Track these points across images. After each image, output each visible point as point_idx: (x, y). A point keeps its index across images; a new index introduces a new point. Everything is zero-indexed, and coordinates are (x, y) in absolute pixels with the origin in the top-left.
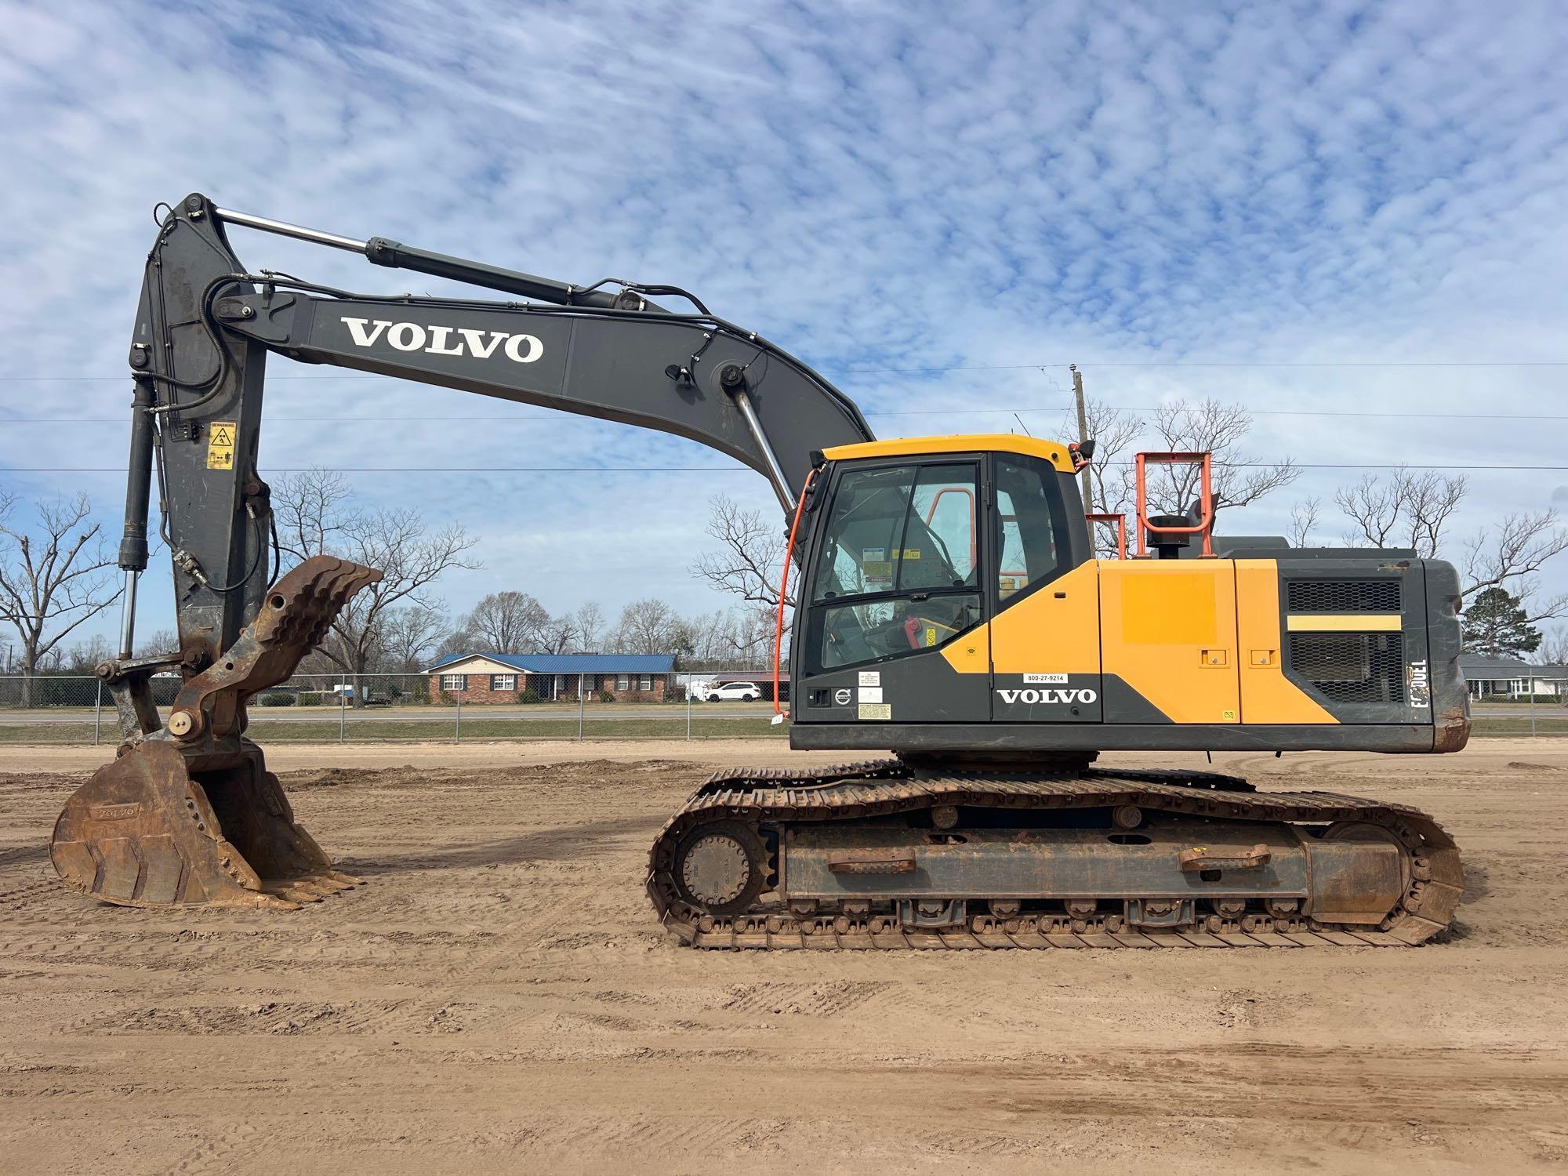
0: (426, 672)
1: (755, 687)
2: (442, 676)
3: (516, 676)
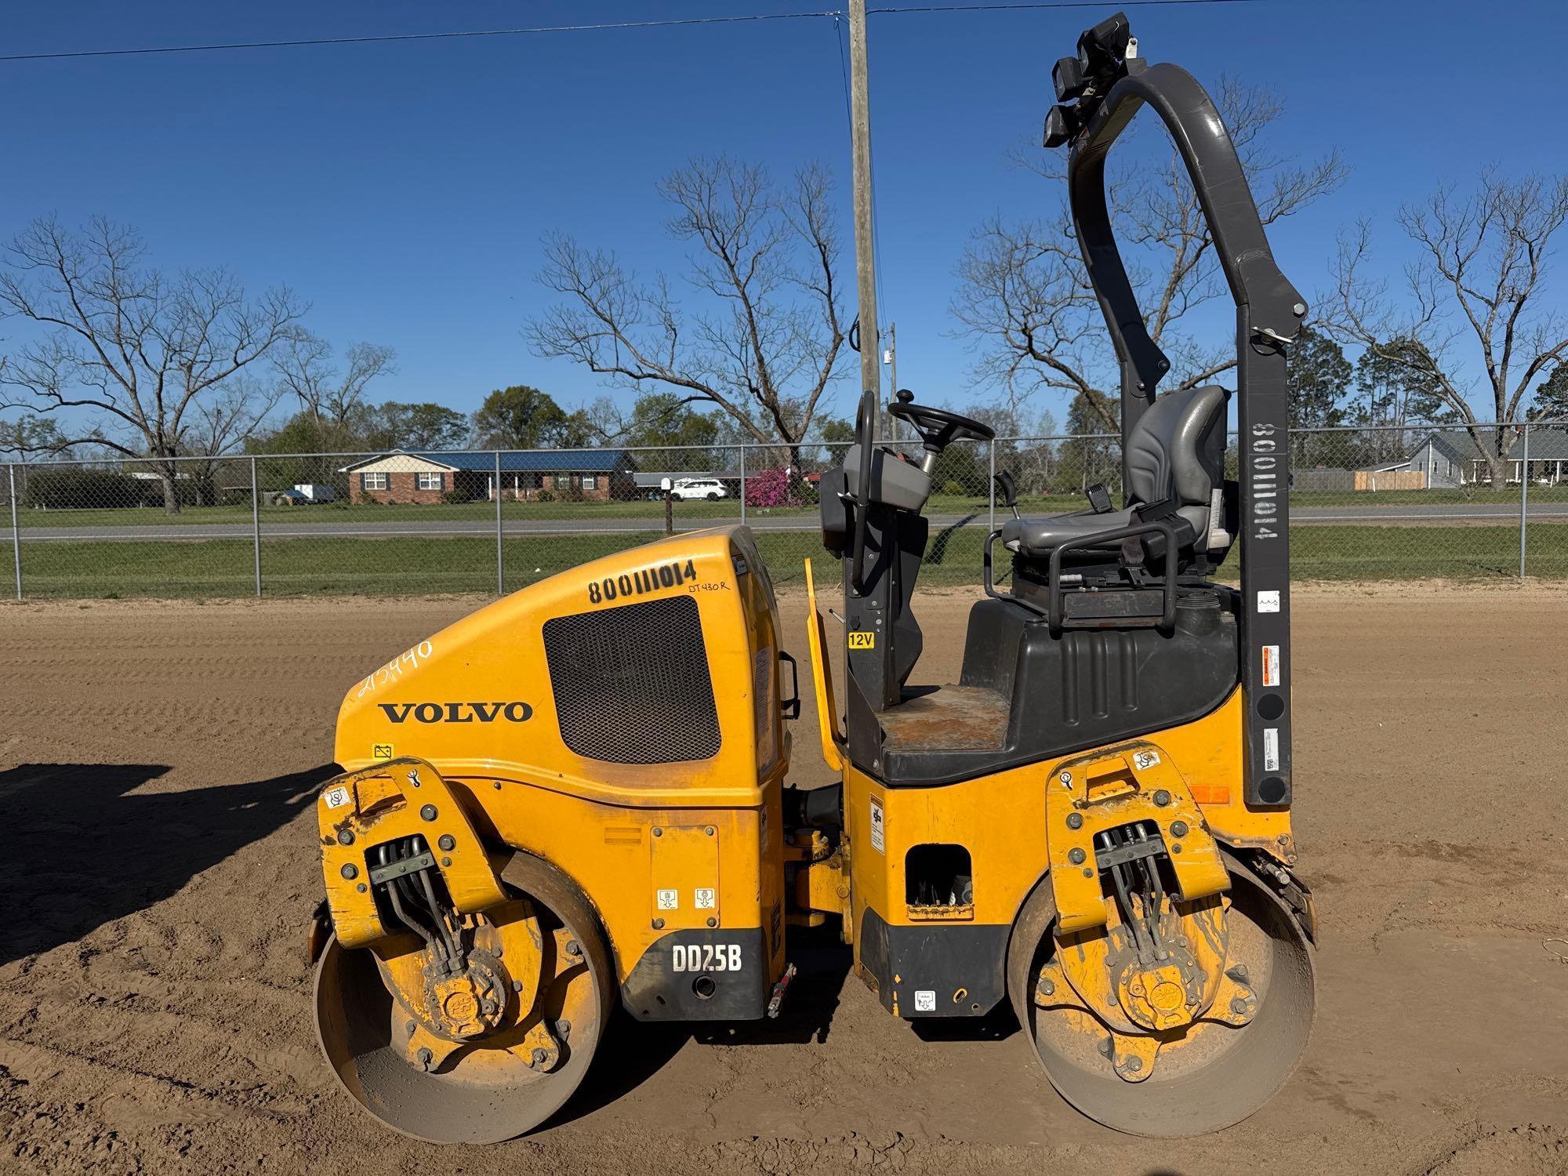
0: (344, 470)
1: (720, 485)
2: (362, 474)
3: (442, 475)
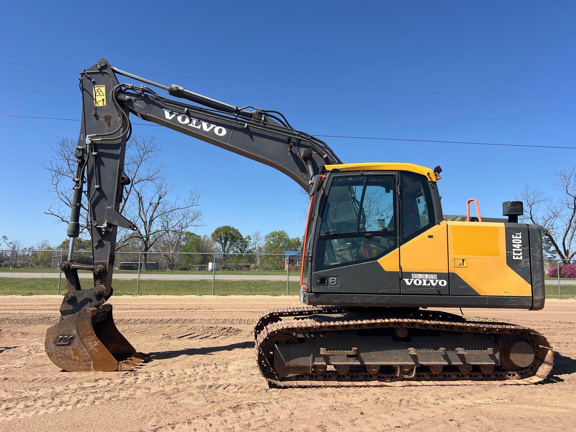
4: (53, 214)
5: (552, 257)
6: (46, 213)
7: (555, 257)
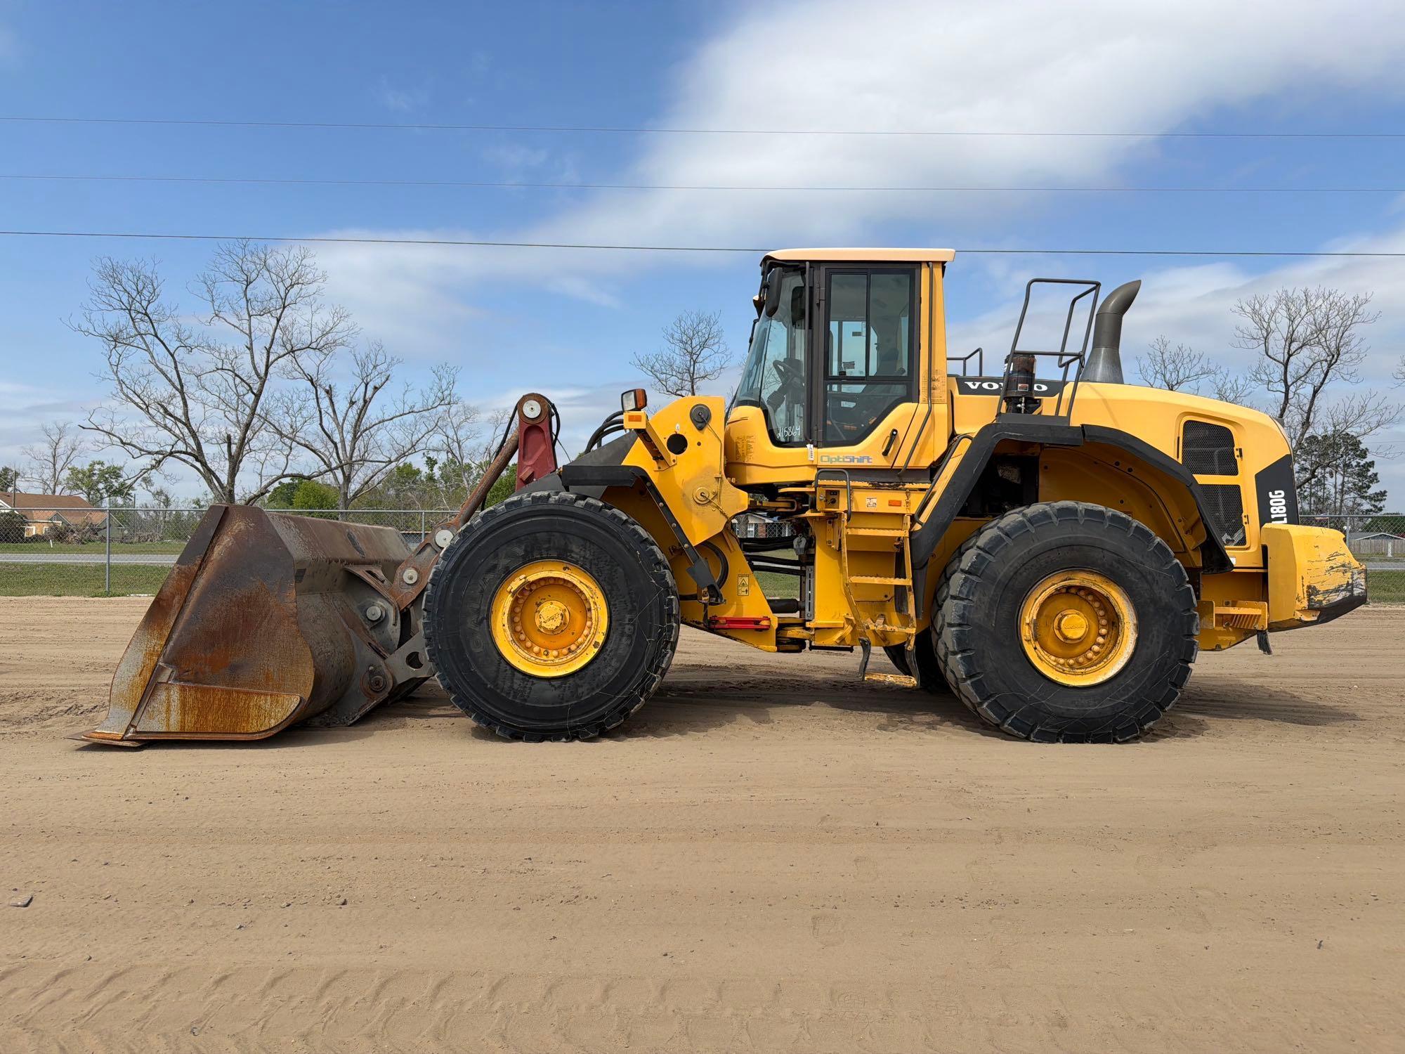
4: (98, 429)
5: (1374, 509)
6: (84, 428)
7: (1380, 509)
